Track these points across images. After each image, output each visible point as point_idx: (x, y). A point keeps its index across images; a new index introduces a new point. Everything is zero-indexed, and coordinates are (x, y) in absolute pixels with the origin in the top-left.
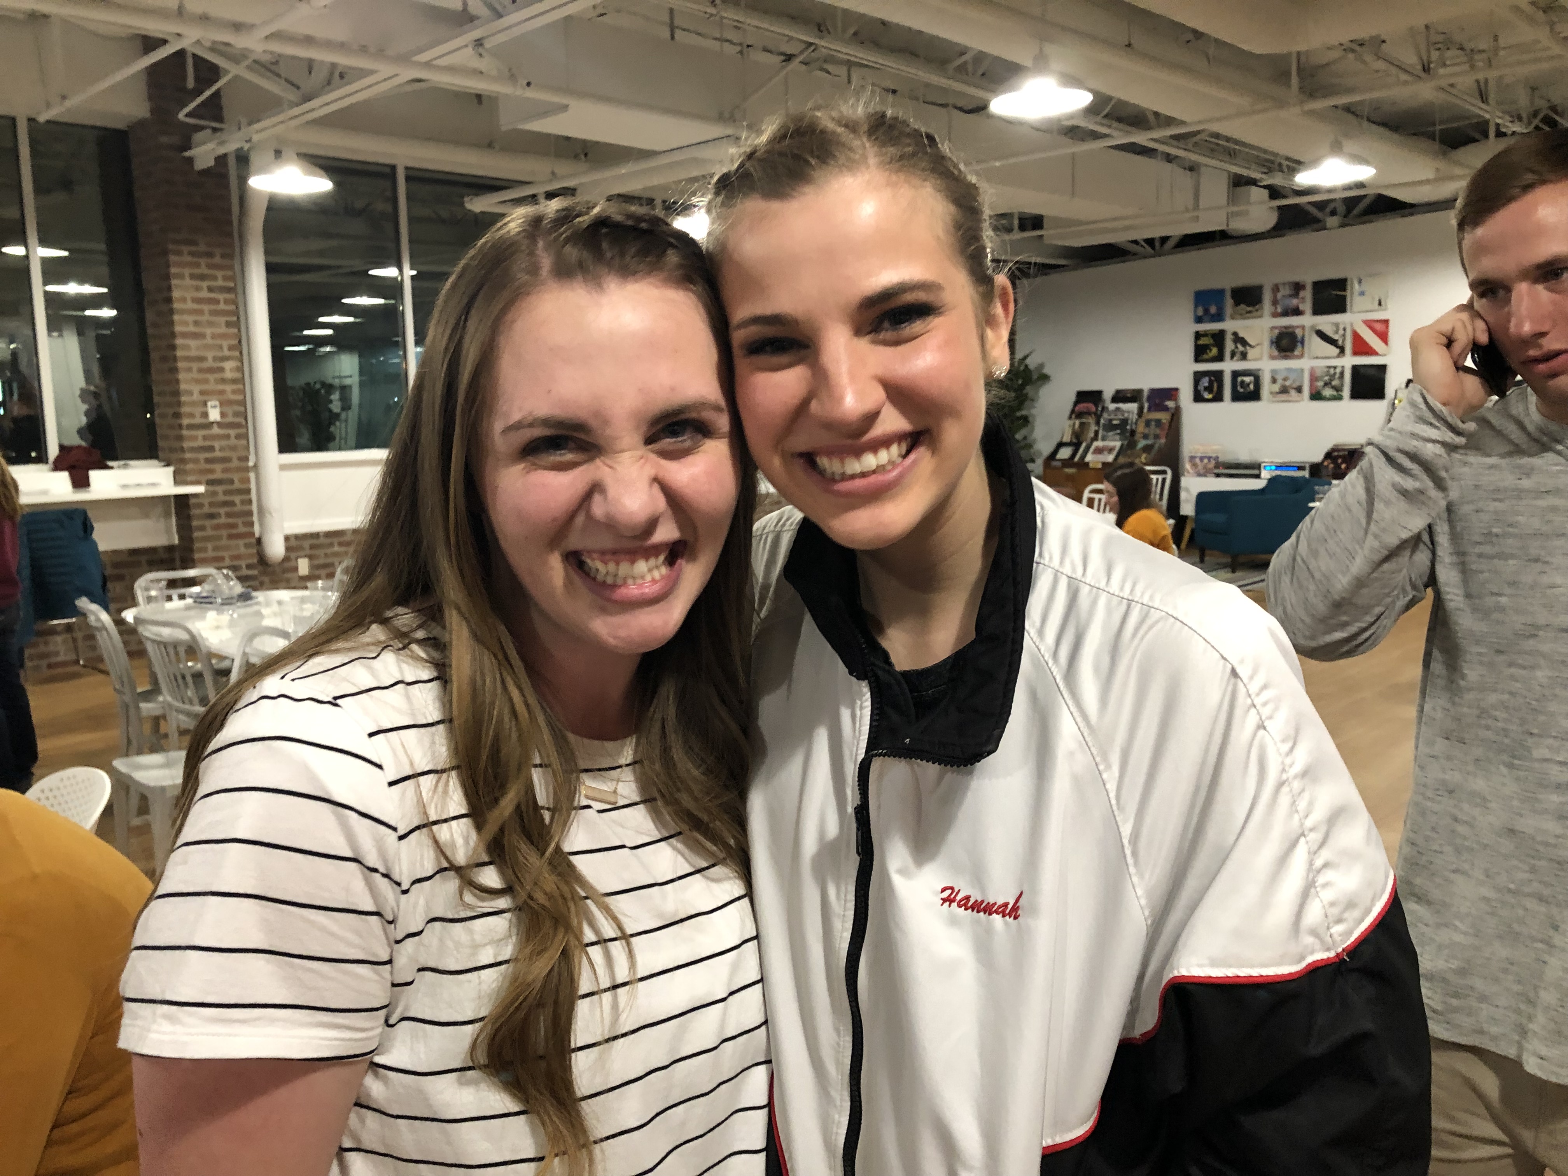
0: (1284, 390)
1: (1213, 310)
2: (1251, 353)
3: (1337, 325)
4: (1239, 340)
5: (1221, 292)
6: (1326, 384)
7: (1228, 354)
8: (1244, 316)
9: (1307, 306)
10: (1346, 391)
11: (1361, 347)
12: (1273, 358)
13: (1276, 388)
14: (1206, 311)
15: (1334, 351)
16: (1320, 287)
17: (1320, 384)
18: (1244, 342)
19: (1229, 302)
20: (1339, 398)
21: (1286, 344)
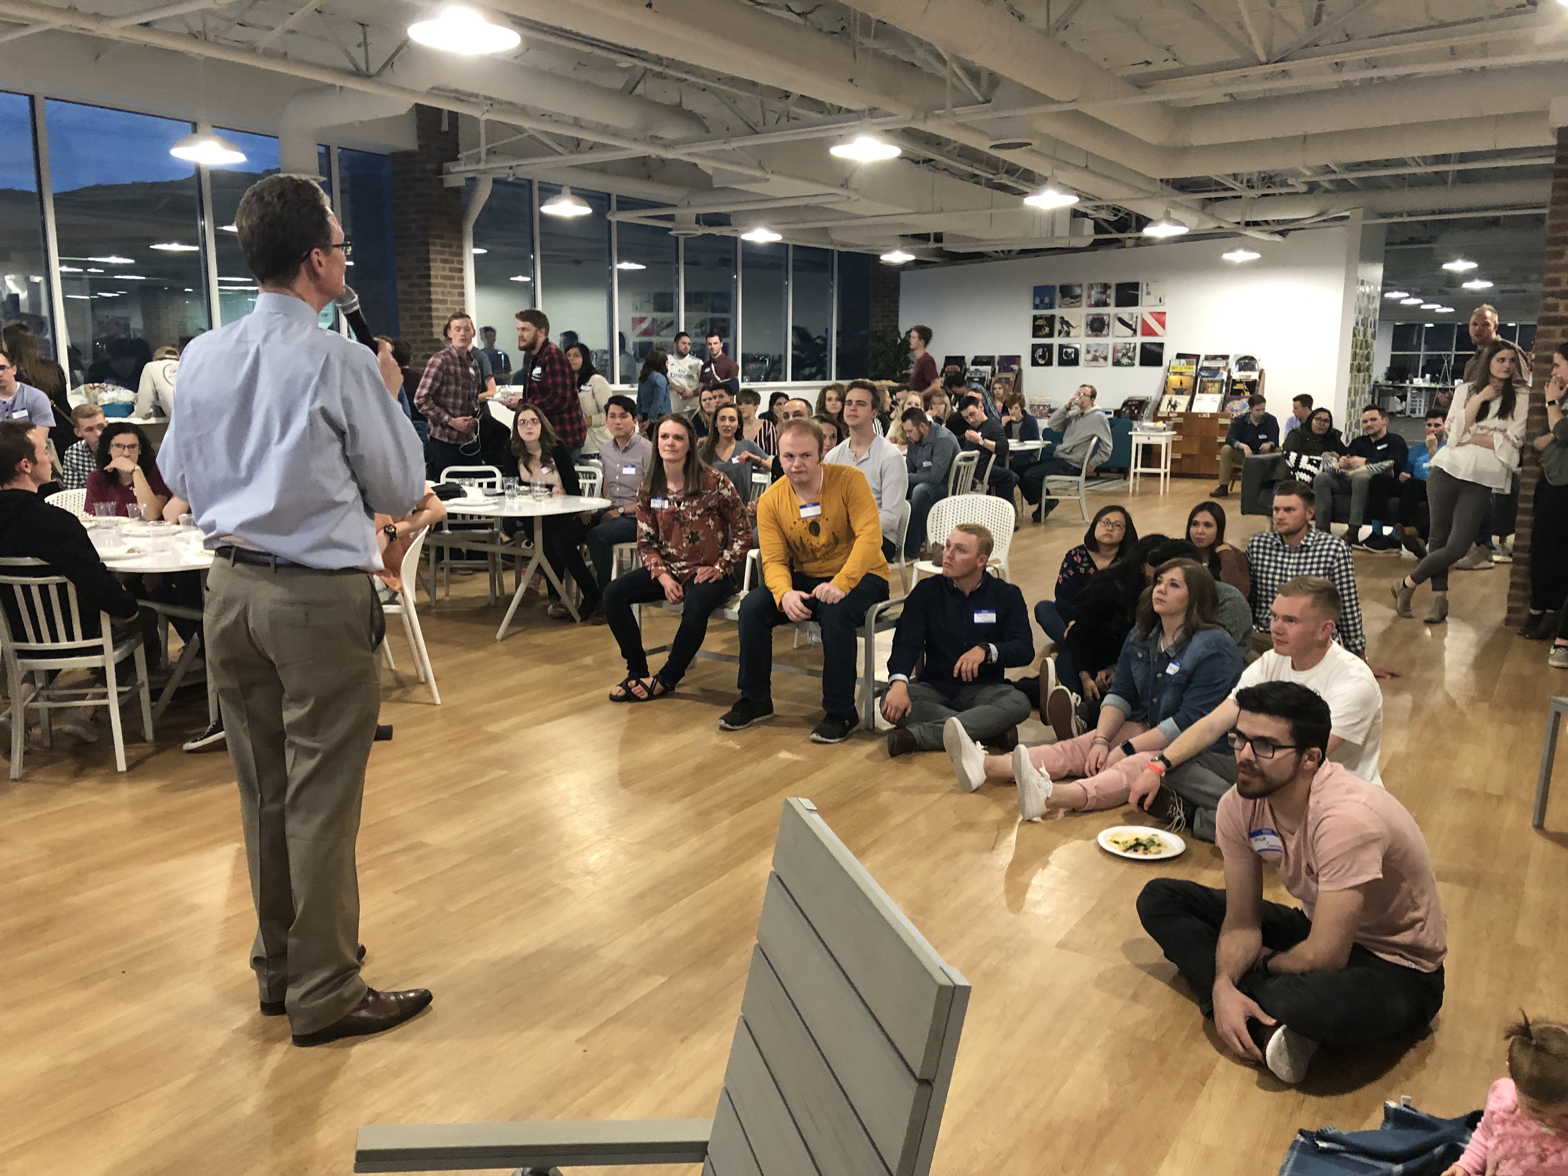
0: (1095, 359)
1: (1047, 300)
2: (1073, 332)
3: (1132, 315)
4: (1064, 322)
5: (1053, 287)
6: (1124, 355)
7: (1056, 333)
8: (1068, 306)
9: (1112, 301)
10: (1137, 360)
11: (1148, 331)
12: (1088, 336)
13: (1090, 357)
14: (1042, 301)
15: (1131, 332)
16: (1120, 287)
17: (1120, 355)
18: (1068, 324)
19: (1058, 295)
20: (1133, 365)
21: (1097, 326)
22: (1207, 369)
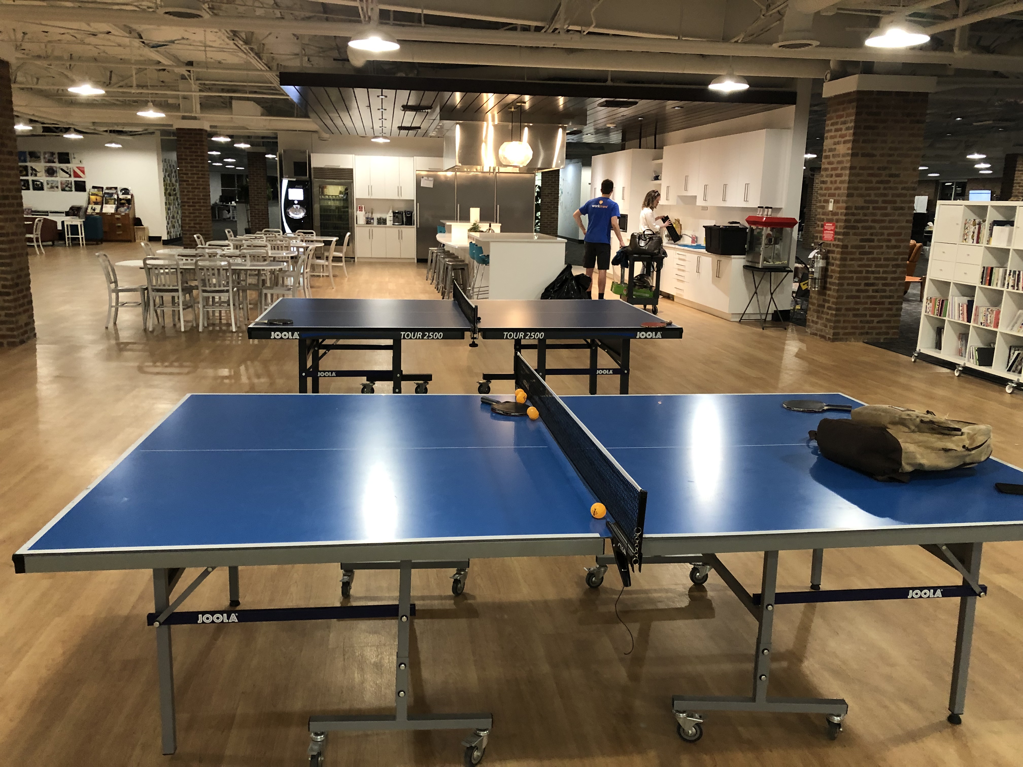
0: (52, 187)
1: (22, 158)
2: (38, 174)
3: (67, 167)
4: (33, 169)
5: (25, 153)
6: (67, 186)
7: (30, 175)
8: (34, 161)
9: (56, 160)
10: (73, 189)
11: (76, 175)
12: (47, 176)
13: (49, 186)
15: (68, 176)
16: (60, 154)
17: (64, 186)
18: (36, 171)
19: (28, 156)
20: (72, 191)
21: (51, 172)
22: (108, 193)
